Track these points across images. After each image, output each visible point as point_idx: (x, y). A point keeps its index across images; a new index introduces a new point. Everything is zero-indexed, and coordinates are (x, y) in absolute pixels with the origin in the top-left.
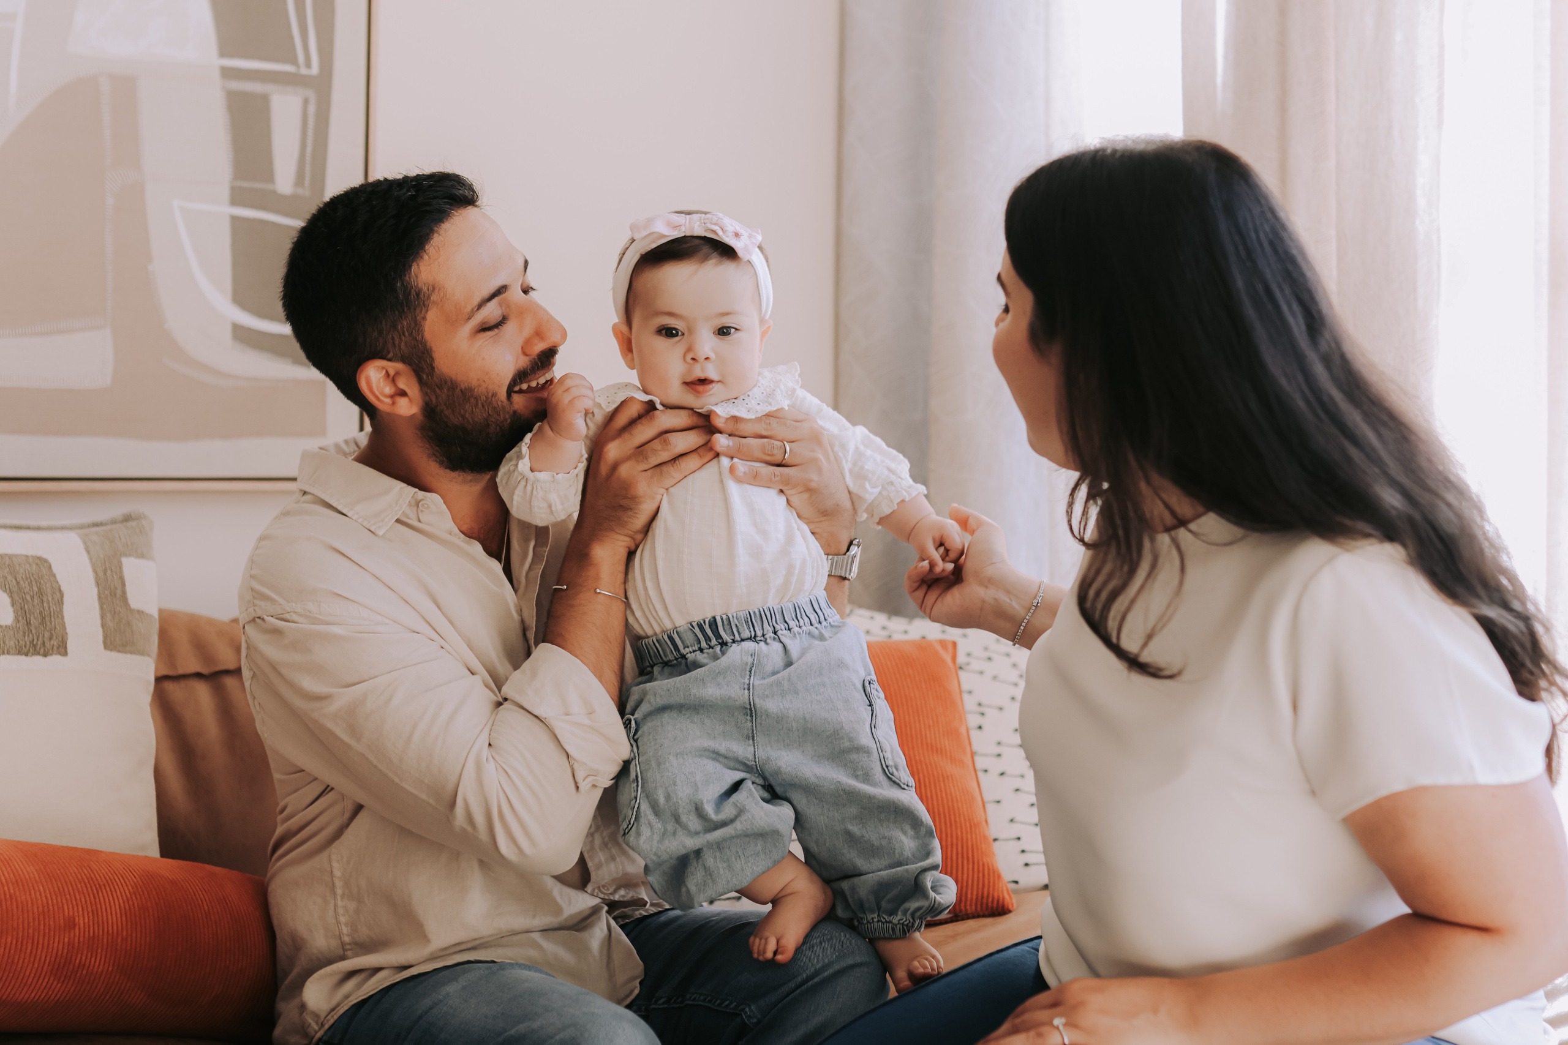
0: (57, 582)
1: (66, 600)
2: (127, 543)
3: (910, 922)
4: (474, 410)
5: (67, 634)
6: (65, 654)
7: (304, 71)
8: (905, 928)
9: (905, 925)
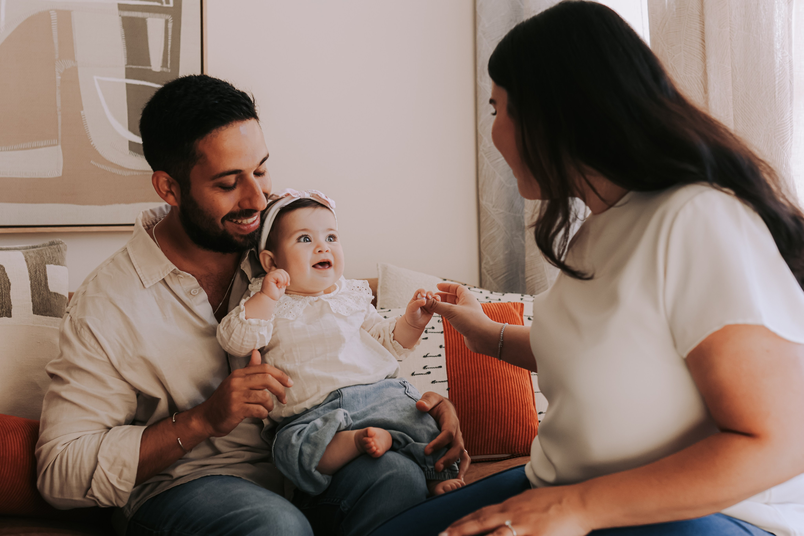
0: (8, 278)
1: (12, 287)
2: (50, 257)
5: (11, 305)
6: (10, 316)
7: (165, 5)
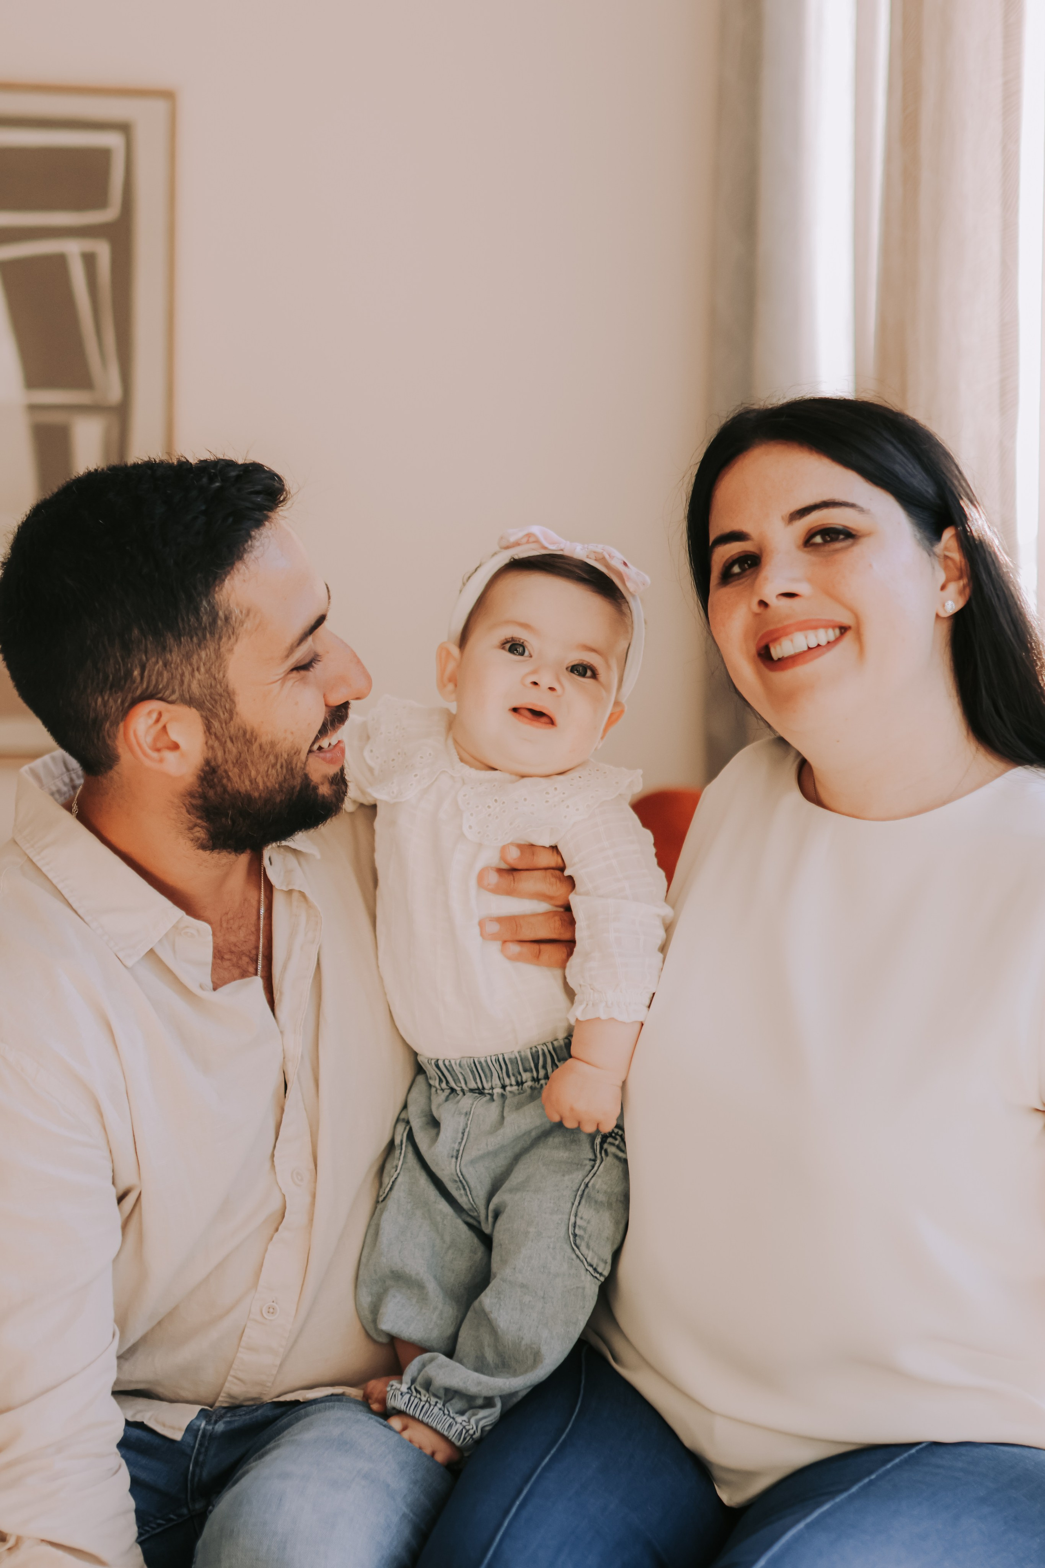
3: (473, 1428)
4: (270, 770)
8: (464, 1431)
9: (466, 1429)
